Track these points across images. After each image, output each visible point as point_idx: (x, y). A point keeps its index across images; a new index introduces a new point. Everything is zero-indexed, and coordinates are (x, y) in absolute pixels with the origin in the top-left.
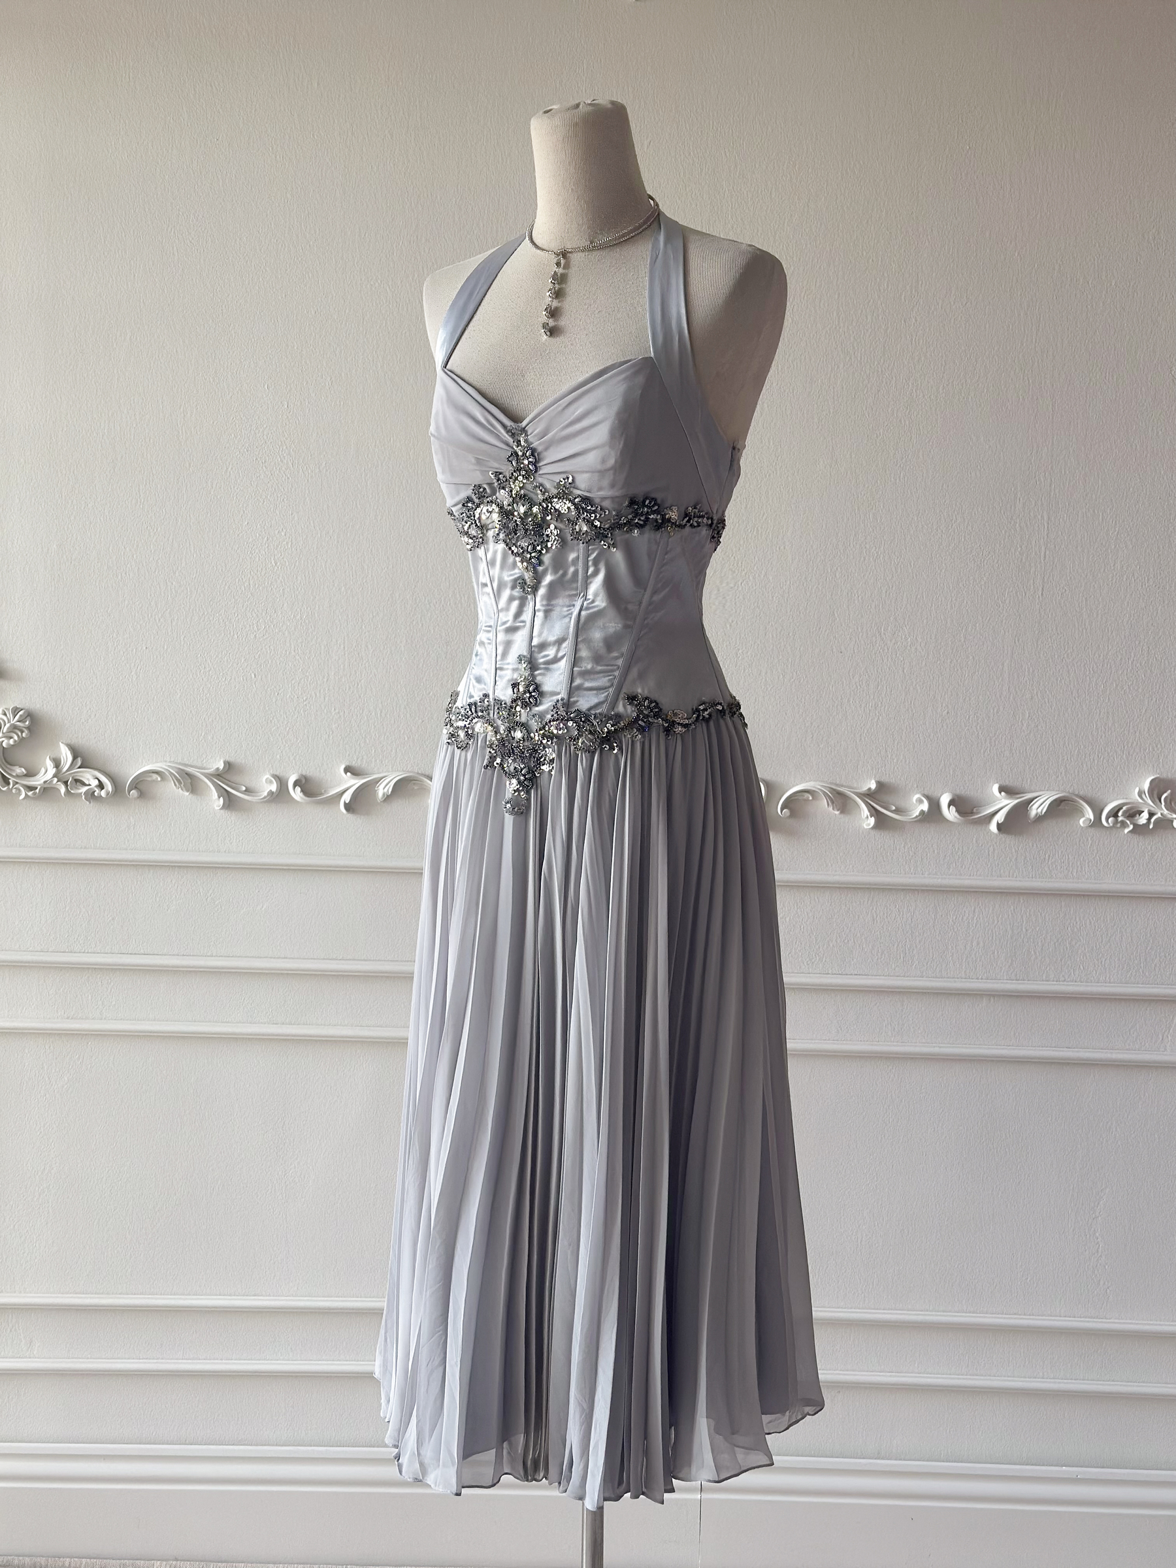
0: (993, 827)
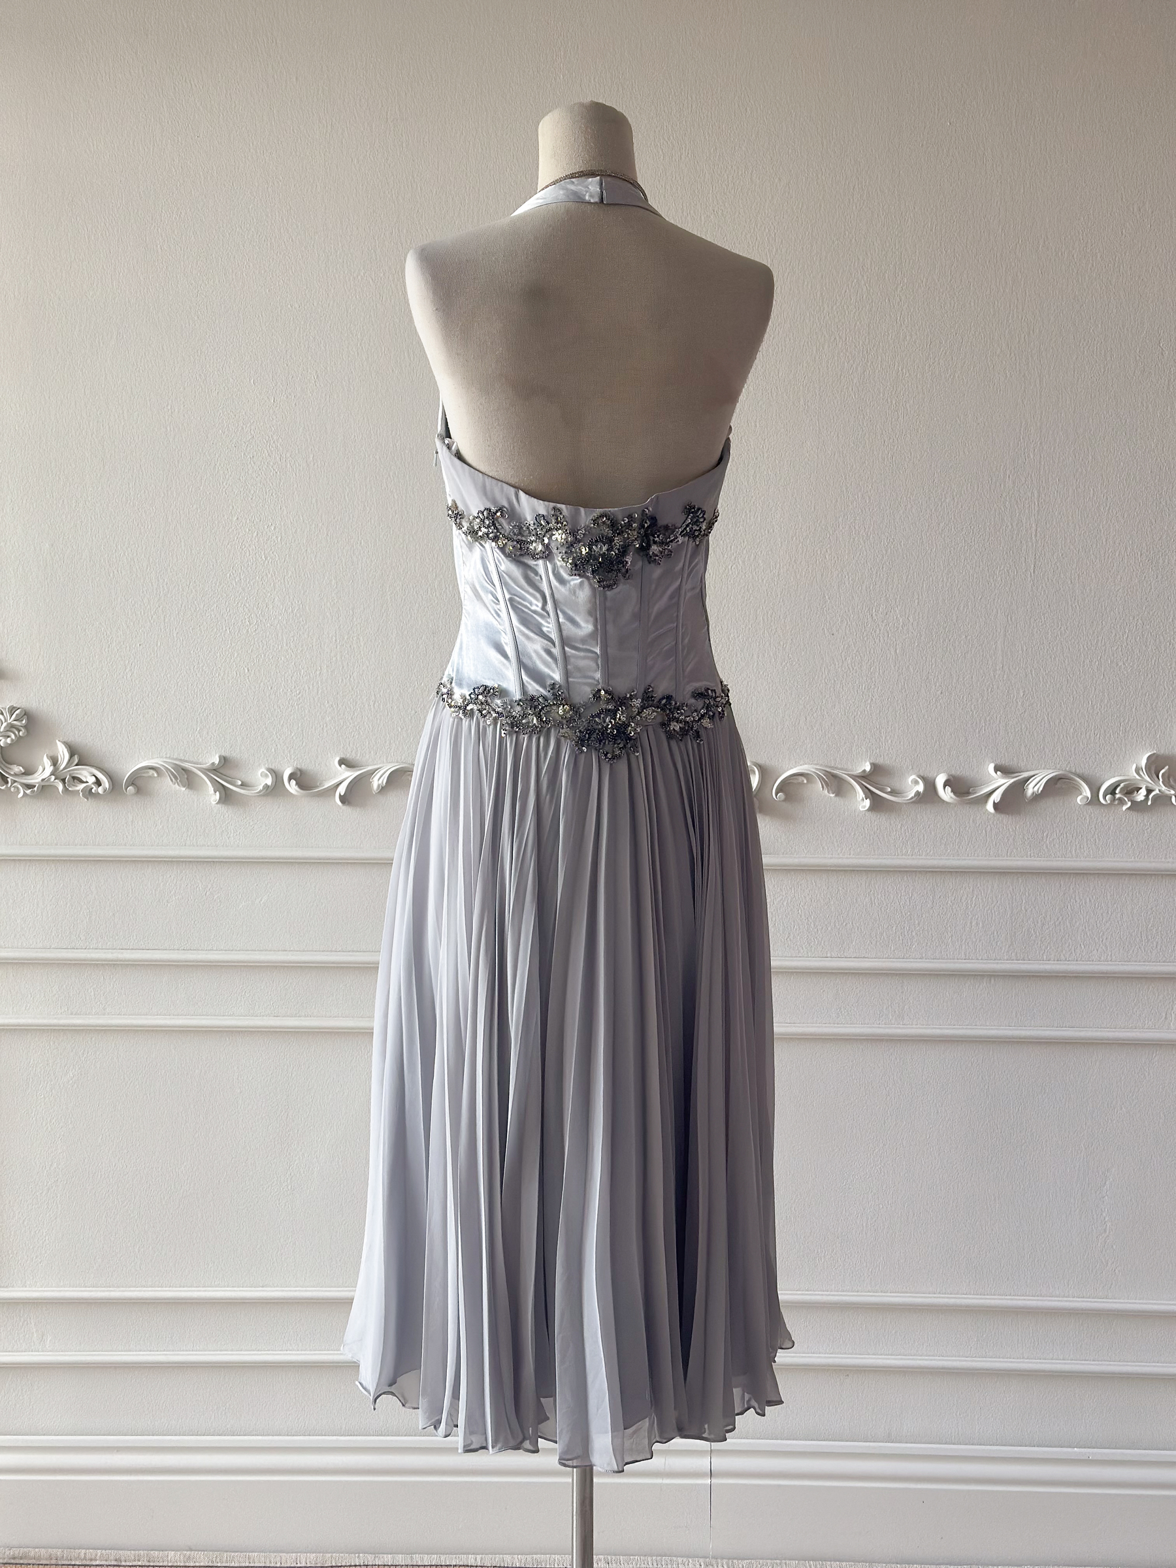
0: (990, 807)
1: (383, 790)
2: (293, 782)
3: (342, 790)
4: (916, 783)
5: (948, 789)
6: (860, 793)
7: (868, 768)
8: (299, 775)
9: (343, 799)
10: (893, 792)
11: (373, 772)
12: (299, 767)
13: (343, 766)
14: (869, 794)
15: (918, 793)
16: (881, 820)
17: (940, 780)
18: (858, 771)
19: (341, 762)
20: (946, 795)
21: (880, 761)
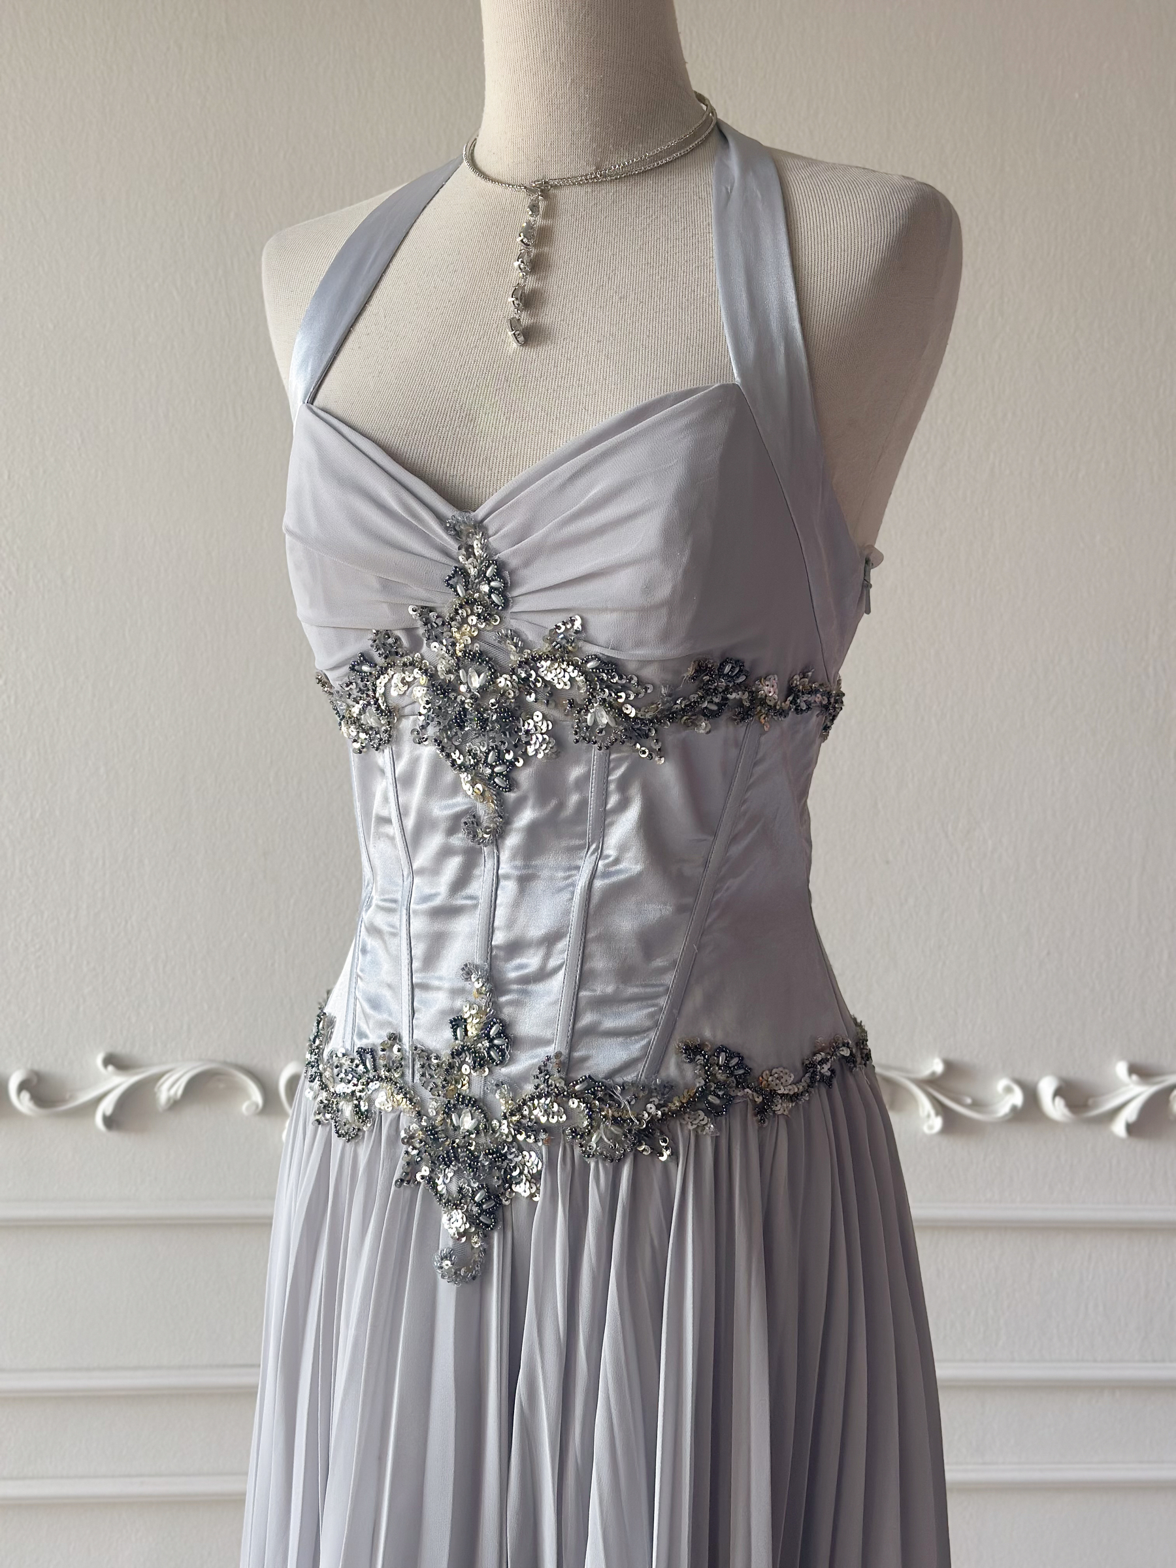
0: (1119, 1128)
1: (175, 1105)
2: (26, 1096)
3: (107, 1106)
4: (1008, 1090)
5: (1059, 1102)
6: (925, 1105)
7: (938, 1067)
8: (35, 1080)
9: (109, 1122)
10: (976, 1105)
11: (158, 1077)
12: (36, 1068)
13: (110, 1068)
14: (942, 1109)
15: (1014, 1109)
16: (958, 1147)
17: (1047, 1087)
18: (925, 1073)
19: (109, 1060)
20: (1055, 1109)
21: (954, 1056)
